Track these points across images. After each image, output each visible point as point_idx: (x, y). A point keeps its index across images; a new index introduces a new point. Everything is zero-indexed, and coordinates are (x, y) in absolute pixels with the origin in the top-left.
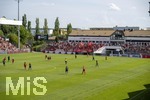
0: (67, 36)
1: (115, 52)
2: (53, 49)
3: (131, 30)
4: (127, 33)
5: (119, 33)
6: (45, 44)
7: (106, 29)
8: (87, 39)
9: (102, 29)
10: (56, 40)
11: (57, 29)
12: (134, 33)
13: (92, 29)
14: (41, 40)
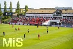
0: (25, 13)
1: (56, 24)
2: (15, 22)
3: (66, 9)
4: (64, 11)
5: (59, 12)
6: (10, 19)
7: (50, 9)
8: (38, 15)
9: (48, 9)
10: (18, 16)
11: (18, 9)
12: (68, 12)
13: (41, 9)
14: (8, 16)
